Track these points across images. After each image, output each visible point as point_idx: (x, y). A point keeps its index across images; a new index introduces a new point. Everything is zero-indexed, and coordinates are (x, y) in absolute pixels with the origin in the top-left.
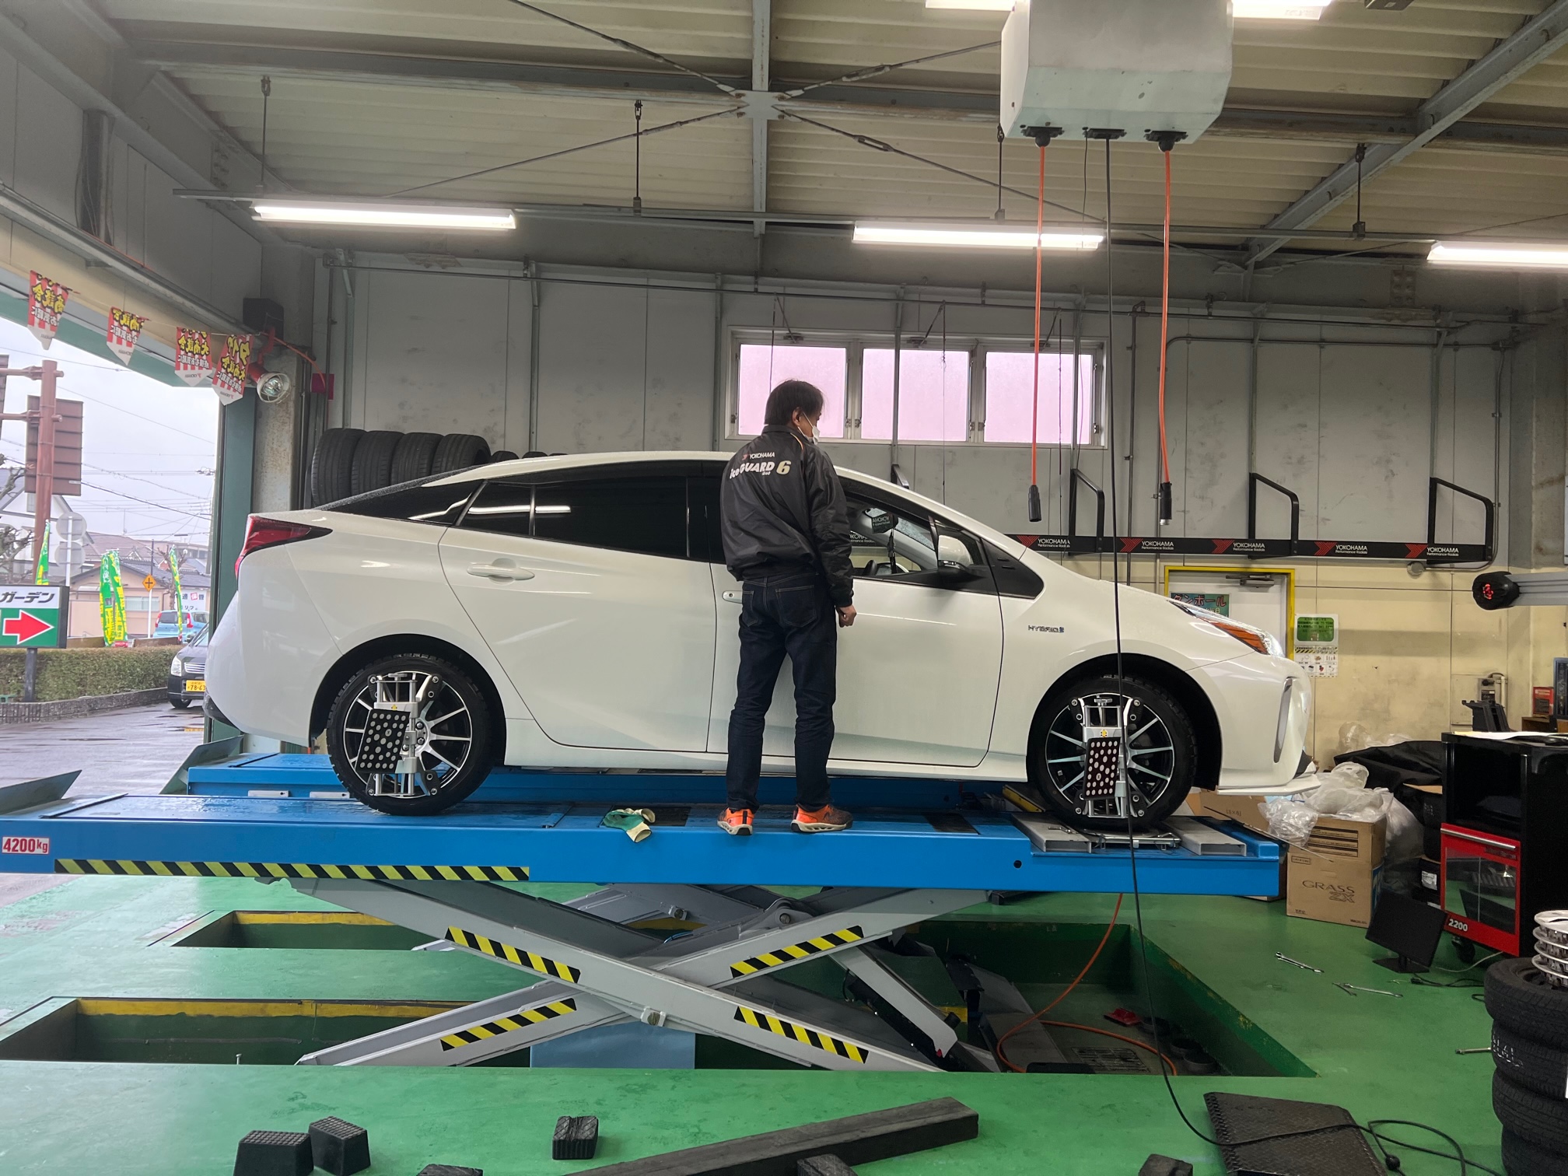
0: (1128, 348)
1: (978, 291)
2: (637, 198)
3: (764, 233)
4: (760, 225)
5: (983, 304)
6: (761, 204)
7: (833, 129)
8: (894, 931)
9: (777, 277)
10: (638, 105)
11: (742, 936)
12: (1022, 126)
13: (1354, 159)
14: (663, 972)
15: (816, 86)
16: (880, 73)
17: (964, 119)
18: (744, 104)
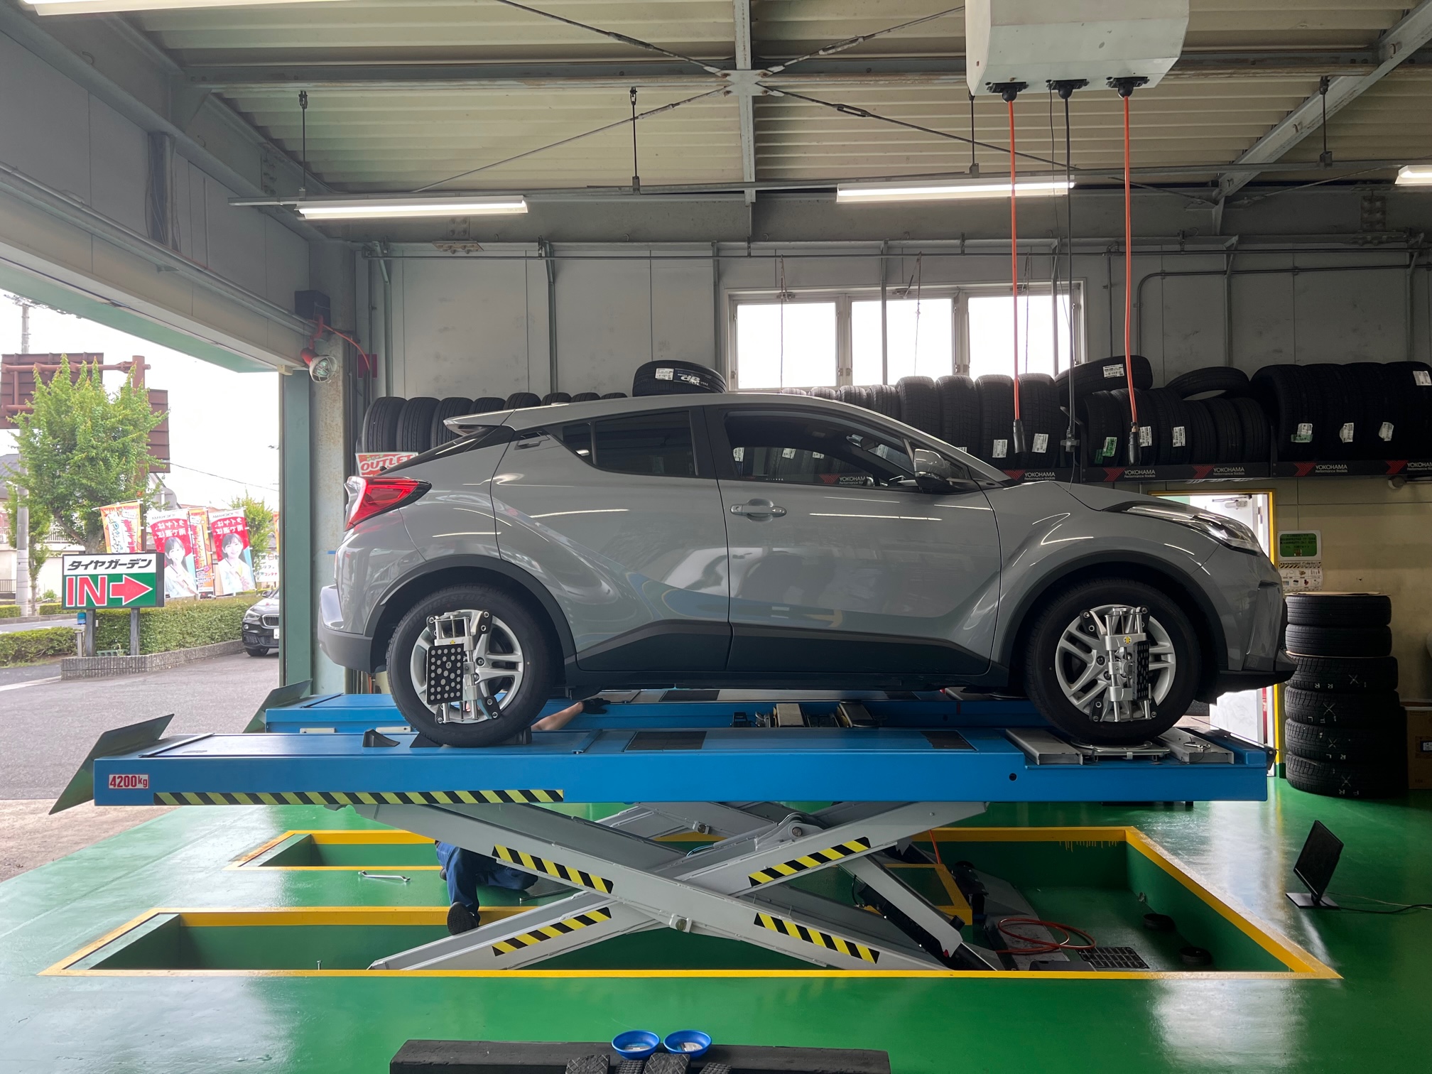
0: (1105, 287)
1: (957, 242)
2: (636, 178)
3: (755, 201)
4: (750, 195)
5: (963, 253)
6: (750, 175)
7: (813, 100)
8: (898, 841)
9: (768, 241)
10: (633, 92)
11: (758, 849)
12: (988, 84)
13: (1319, 92)
14: (688, 882)
15: (795, 61)
16: (854, 44)
17: (936, 81)
18: (730, 84)
